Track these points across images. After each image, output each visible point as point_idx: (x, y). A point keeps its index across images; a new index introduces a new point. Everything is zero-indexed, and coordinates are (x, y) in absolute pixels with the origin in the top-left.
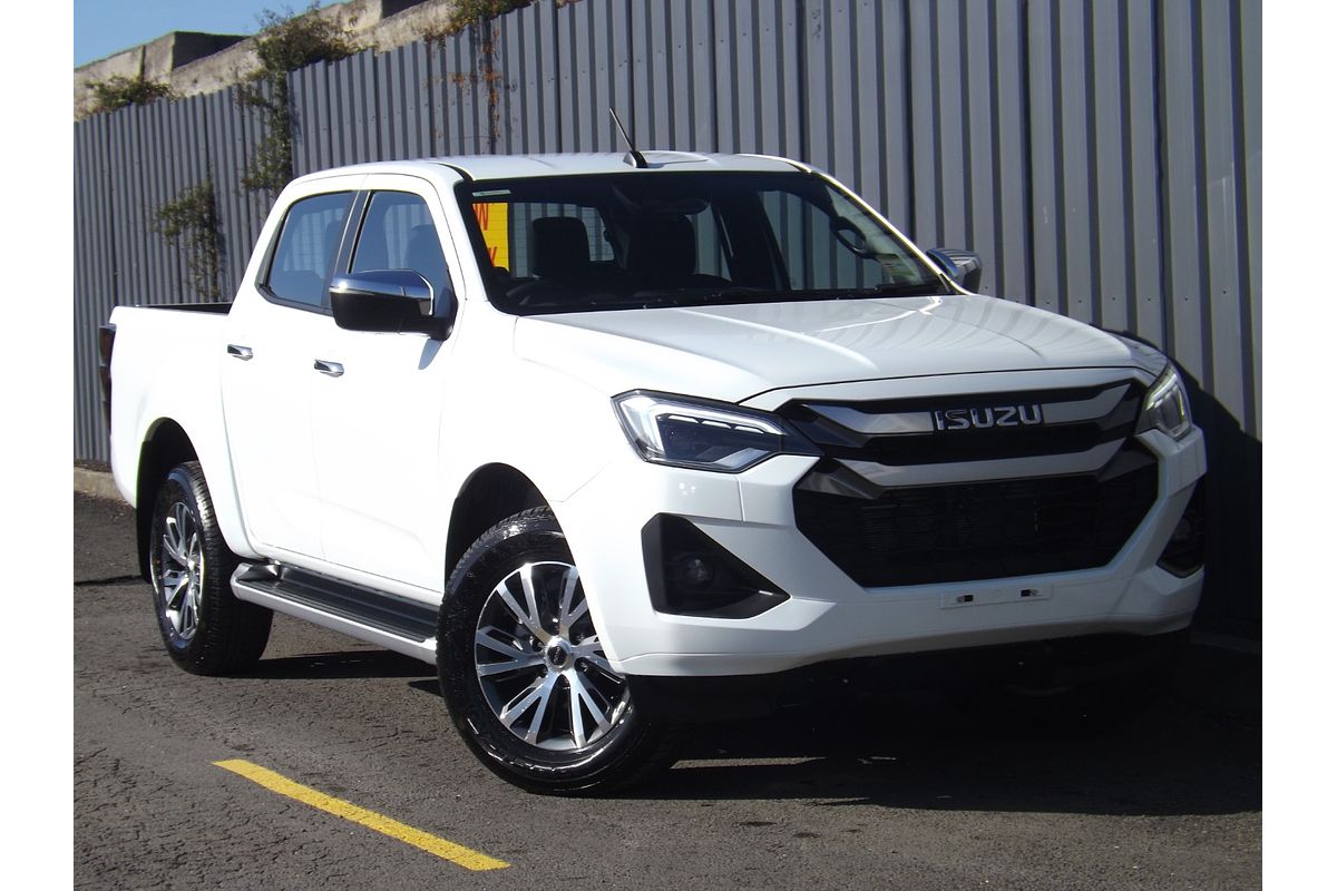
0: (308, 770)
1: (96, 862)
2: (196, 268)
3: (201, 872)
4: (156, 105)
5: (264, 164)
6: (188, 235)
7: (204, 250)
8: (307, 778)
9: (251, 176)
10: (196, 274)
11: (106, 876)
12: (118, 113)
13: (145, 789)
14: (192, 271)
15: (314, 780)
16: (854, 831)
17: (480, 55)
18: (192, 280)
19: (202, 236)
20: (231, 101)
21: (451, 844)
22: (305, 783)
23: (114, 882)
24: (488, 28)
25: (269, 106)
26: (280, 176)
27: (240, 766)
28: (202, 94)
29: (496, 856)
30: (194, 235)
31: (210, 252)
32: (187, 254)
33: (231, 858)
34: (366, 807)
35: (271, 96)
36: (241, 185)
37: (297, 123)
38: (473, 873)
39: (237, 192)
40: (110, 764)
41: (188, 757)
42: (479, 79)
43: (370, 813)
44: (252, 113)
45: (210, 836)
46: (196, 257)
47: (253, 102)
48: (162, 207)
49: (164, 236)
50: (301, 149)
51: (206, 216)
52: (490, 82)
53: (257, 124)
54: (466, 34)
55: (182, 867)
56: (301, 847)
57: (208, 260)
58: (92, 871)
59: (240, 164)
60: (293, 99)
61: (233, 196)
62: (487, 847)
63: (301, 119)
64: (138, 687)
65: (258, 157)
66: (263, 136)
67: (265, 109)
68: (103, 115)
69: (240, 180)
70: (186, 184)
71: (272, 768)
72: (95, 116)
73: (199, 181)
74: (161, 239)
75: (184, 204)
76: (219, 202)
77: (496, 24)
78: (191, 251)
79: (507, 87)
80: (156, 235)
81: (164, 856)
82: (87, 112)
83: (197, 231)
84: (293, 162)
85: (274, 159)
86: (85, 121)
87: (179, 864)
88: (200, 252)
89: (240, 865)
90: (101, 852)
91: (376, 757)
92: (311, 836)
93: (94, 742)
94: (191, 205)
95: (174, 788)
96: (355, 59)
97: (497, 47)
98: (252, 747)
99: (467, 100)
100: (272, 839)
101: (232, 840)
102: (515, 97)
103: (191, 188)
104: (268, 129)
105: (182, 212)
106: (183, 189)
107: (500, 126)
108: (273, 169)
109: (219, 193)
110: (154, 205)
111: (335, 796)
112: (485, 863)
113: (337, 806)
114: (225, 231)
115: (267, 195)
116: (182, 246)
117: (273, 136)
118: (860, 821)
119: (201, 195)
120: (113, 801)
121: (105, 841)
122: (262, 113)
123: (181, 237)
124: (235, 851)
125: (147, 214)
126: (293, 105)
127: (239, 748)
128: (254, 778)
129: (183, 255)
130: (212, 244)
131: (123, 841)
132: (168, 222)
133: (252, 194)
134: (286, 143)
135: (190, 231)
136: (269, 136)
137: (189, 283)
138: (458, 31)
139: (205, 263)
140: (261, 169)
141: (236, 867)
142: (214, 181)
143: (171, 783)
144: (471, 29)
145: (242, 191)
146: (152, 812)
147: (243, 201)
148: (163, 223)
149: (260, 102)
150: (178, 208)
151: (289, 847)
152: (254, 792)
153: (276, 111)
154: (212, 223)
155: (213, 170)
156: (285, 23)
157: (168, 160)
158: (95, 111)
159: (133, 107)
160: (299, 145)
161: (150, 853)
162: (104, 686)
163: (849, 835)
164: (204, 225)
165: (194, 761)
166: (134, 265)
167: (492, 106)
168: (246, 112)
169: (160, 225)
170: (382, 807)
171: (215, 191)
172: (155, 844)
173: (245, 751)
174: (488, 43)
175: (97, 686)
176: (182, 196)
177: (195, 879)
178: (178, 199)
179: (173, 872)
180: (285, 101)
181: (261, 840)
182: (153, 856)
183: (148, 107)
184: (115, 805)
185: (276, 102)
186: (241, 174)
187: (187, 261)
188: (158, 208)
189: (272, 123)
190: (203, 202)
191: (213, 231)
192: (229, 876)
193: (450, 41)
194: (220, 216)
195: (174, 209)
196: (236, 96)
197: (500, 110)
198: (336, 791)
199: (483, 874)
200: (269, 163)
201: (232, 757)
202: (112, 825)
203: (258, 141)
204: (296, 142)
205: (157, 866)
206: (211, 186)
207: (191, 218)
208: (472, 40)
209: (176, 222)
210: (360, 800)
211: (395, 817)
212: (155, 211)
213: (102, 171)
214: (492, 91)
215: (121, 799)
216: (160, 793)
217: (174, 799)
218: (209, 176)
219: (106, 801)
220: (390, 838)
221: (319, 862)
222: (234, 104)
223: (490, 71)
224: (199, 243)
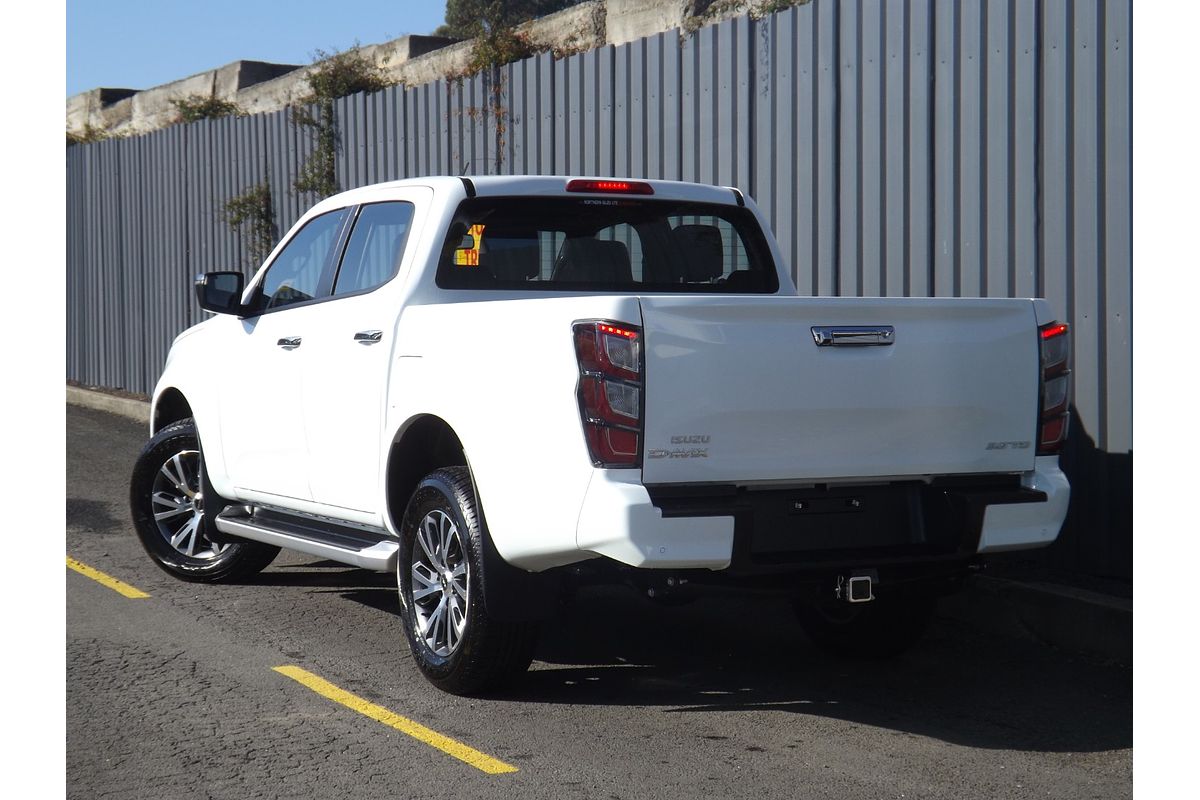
0: (349, 677)
1: (183, 755)
2: (254, 250)
3: (267, 768)
4: (225, 119)
5: (312, 171)
6: (248, 225)
7: (261, 237)
8: (348, 684)
9: (301, 180)
10: (254, 255)
11: (191, 768)
12: (194, 124)
13: (219, 690)
14: (250, 253)
15: (354, 686)
16: (793, 747)
17: (491, 94)
18: (250, 260)
19: (260, 226)
20: (286, 120)
21: (470, 749)
22: (347, 689)
23: (198, 774)
24: (498, 73)
25: (318, 125)
26: (324, 181)
27: (292, 671)
28: (263, 113)
29: (507, 761)
30: (253, 224)
31: (265, 238)
32: (247, 240)
33: (291, 756)
34: (398, 712)
35: (319, 118)
36: (293, 187)
37: (339, 140)
38: (489, 776)
39: (289, 193)
40: (189, 667)
41: (251, 662)
42: (490, 113)
43: (402, 718)
44: (303, 130)
45: (273, 734)
46: (254, 242)
47: (304, 122)
48: (228, 202)
49: (228, 224)
50: (342, 161)
51: (263, 209)
52: (498, 116)
53: (307, 139)
54: (480, 76)
55: (252, 762)
56: (348, 748)
57: (263, 244)
58: (179, 764)
59: (292, 171)
60: (337, 122)
61: (285, 196)
62: (498, 751)
63: (343, 137)
64: (208, 597)
65: (307, 166)
66: (312, 149)
67: (314, 128)
68: (182, 125)
69: (291, 183)
70: (248, 184)
71: (320, 674)
72: (176, 126)
73: (259, 182)
74: (225, 227)
75: (245, 200)
76: (274, 199)
77: (505, 70)
78: (250, 238)
79: (512, 121)
80: (222, 223)
81: (236, 752)
82: (168, 122)
83: (256, 221)
84: (335, 171)
85: (319, 168)
86: (167, 130)
87: (250, 760)
88: (257, 238)
89: (299, 762)
90: (186, 746)
91: (403, 668)
92: (355, 737)
93: (174, 645)
94: (251, 201)
95: (242, 689)
96: (389, 90)
97: (505, 88)
98: (302, 654)
99: (479, 129)
100: (324, 739)
101: (292, 739)
102: (518, 129)
103: (252, 186)
104: (316, 144)
105: (244, 205)
106: (245, 188)
107: (505, 151)
108: (319, 175)
109: (274, 192)
110: (221, 199)
111: (372, 702)
112: (496, 766)
113: (374, 711)
114: (278, 222)
115: (313, 195)
116: (242, 233)
117: (320, 149)
118: (797, 738)
119: (259, 193)
120: (192, 700)
121: (188, 737)
122: (312, 131)
123: (242, 225)
124: (294, 749)
125: (215, 207)
126: (337, 125)
127: (292, 655)
128: (305, 682)
129: (243, 240)
130: (267, 231)
131: (203, 737)
132: (232, 213)
133: (301, 195)
134: (330, 154)
135: (249, 221)
136: (316, 149)
137: (247, 262)
138: (474, 74)
139: (261, 247)
140: (310, 175)
141: (297, 763)
142: (271, 183)
143: (239, 685)
144: (484, 73)
145: (293, 192)
146: (224, 711)
147: (293, 200)
148: (228, 214)
149: (310, 122)
150: (241, 202)
151: (338, 746)
152: (306, 695)
153: (323, 130)
154: (268, 215)
155: (270, 173)
156: (331, 59)
157: (234, 164)
158: (176, 121)
159: (207, 120)
160: (340, 156)
161: (225, 748)
162: (182, 595)
163: (789, 750)
164: (261, 216)
165: (256, 665)
166: (204, 245)
167: (499, 135)
168: (299, 129)
169: (225, 216)
170: (411, 714)
171: (271, 190)
172: (229, 741)
173: (296, 658)
174: (497, 84)
175: (175, 595)
176: (244, 193)
177: (264, 774)
178: (241, 196)
179: (244, 767)
180: (330, 122)
181: (315, 740)
182: (227, 752)
183: (219, 121)
184: (194, 703)
185: (323, 123)
186: (293, 178)
187: (246, 244)
188: (225, 202)
189: (320, 139)
190: (262, 198)
191: (268, 221)
192: (291, 772)
193: (466, 82)
194: (275, 210)
195: (237, 203)
196: (291, 117)
197: (506, 138)
198: (373, 697)
199: (497, 777)
200: (316, 171)
201: (287, 663)
202: (193, 720)
203: (308, 152)
204: (338, 154)
205: (232, 761)
206: (268, 186)
207: (251, 210)
208: (485, 82)
209: (239, 214)
210: (393, 705)
211: (422, 723)
212: (221, 204)
213: (180, 169)
214: (499, 123)
215: (199, 698)
216: (231, 694)
217: (242, 700)
218: (266, 178)
219: (187, 700)
220: (419, 742)
221: (364, 762)
222: (289, 123)
223: (498, 107)
224: (257, 231)
